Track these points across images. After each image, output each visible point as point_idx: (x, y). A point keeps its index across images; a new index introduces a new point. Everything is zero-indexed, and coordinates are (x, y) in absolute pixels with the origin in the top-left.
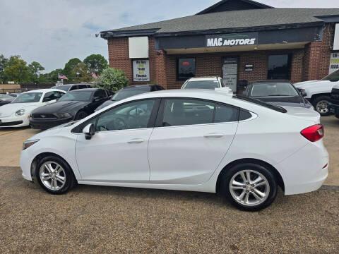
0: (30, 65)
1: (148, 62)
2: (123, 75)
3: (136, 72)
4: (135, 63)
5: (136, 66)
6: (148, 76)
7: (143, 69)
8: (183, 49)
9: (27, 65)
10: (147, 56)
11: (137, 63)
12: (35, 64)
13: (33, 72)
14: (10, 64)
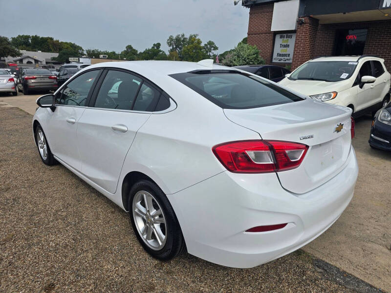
0: (205, 45)
1: (294, 36)
2: (257, 53)
3: (278, 49)
4: (278, 37)
5: (279, 41)
6: (291, 56)
7: (287, 46)
8: (341, 15)
9: (202, 45)
10: (293, 28)
11: (281, 37)
12: (211, 43)
13: (207, 52)
14: (188, 43)
